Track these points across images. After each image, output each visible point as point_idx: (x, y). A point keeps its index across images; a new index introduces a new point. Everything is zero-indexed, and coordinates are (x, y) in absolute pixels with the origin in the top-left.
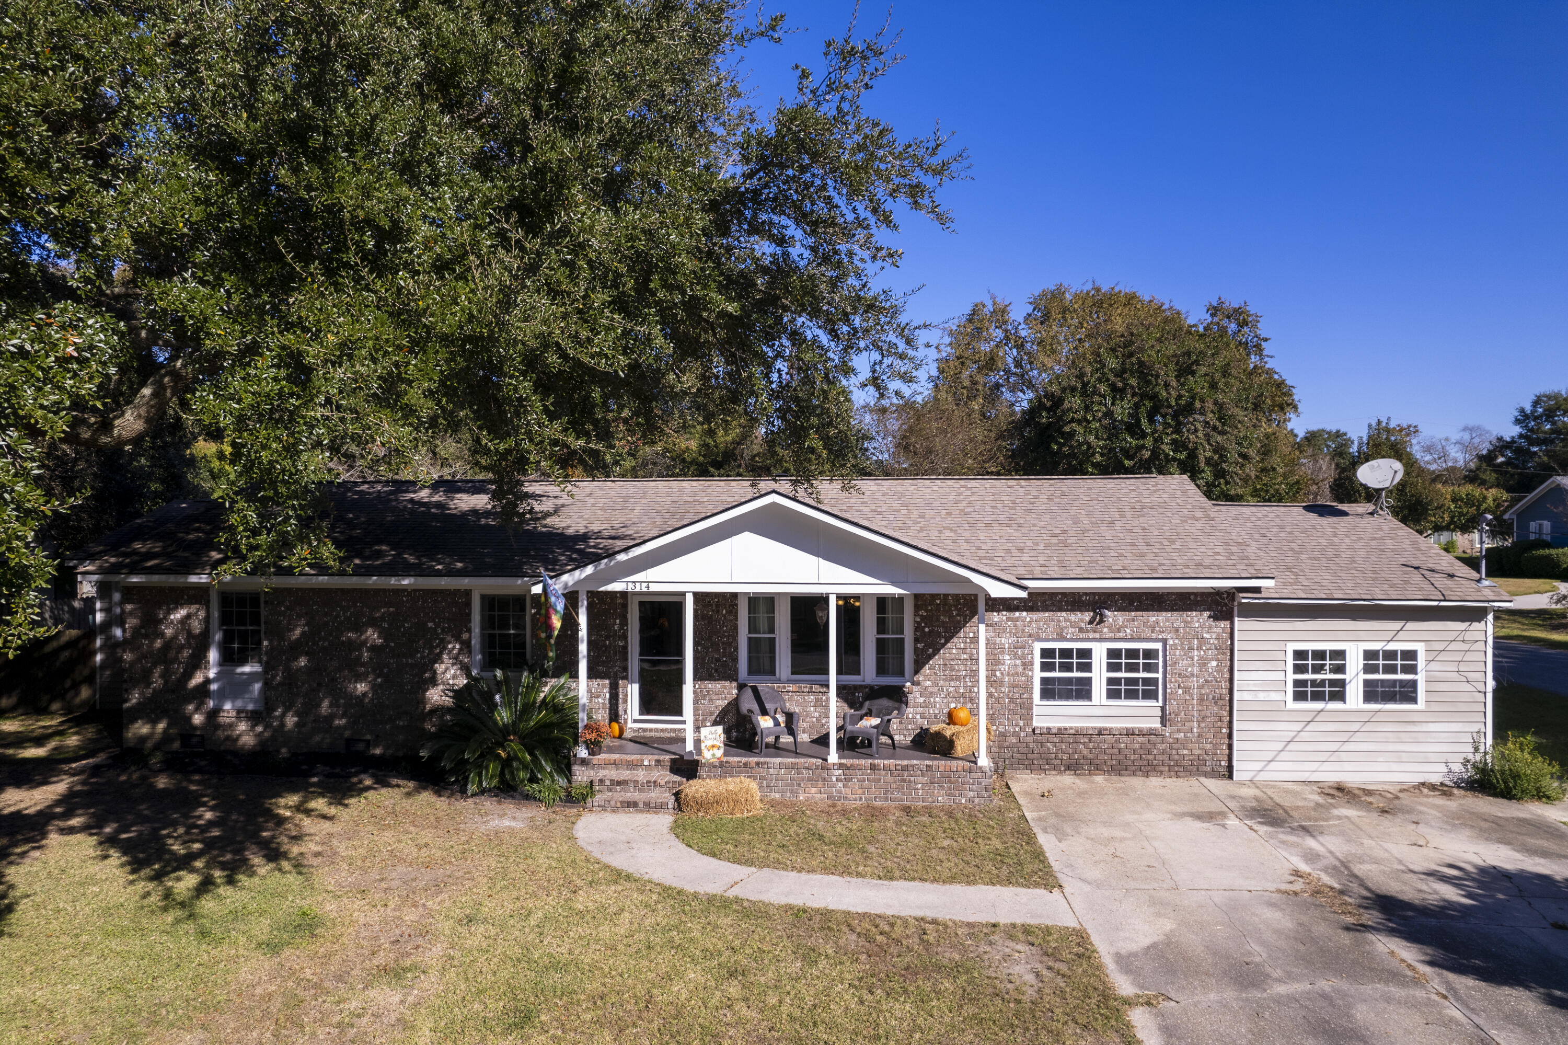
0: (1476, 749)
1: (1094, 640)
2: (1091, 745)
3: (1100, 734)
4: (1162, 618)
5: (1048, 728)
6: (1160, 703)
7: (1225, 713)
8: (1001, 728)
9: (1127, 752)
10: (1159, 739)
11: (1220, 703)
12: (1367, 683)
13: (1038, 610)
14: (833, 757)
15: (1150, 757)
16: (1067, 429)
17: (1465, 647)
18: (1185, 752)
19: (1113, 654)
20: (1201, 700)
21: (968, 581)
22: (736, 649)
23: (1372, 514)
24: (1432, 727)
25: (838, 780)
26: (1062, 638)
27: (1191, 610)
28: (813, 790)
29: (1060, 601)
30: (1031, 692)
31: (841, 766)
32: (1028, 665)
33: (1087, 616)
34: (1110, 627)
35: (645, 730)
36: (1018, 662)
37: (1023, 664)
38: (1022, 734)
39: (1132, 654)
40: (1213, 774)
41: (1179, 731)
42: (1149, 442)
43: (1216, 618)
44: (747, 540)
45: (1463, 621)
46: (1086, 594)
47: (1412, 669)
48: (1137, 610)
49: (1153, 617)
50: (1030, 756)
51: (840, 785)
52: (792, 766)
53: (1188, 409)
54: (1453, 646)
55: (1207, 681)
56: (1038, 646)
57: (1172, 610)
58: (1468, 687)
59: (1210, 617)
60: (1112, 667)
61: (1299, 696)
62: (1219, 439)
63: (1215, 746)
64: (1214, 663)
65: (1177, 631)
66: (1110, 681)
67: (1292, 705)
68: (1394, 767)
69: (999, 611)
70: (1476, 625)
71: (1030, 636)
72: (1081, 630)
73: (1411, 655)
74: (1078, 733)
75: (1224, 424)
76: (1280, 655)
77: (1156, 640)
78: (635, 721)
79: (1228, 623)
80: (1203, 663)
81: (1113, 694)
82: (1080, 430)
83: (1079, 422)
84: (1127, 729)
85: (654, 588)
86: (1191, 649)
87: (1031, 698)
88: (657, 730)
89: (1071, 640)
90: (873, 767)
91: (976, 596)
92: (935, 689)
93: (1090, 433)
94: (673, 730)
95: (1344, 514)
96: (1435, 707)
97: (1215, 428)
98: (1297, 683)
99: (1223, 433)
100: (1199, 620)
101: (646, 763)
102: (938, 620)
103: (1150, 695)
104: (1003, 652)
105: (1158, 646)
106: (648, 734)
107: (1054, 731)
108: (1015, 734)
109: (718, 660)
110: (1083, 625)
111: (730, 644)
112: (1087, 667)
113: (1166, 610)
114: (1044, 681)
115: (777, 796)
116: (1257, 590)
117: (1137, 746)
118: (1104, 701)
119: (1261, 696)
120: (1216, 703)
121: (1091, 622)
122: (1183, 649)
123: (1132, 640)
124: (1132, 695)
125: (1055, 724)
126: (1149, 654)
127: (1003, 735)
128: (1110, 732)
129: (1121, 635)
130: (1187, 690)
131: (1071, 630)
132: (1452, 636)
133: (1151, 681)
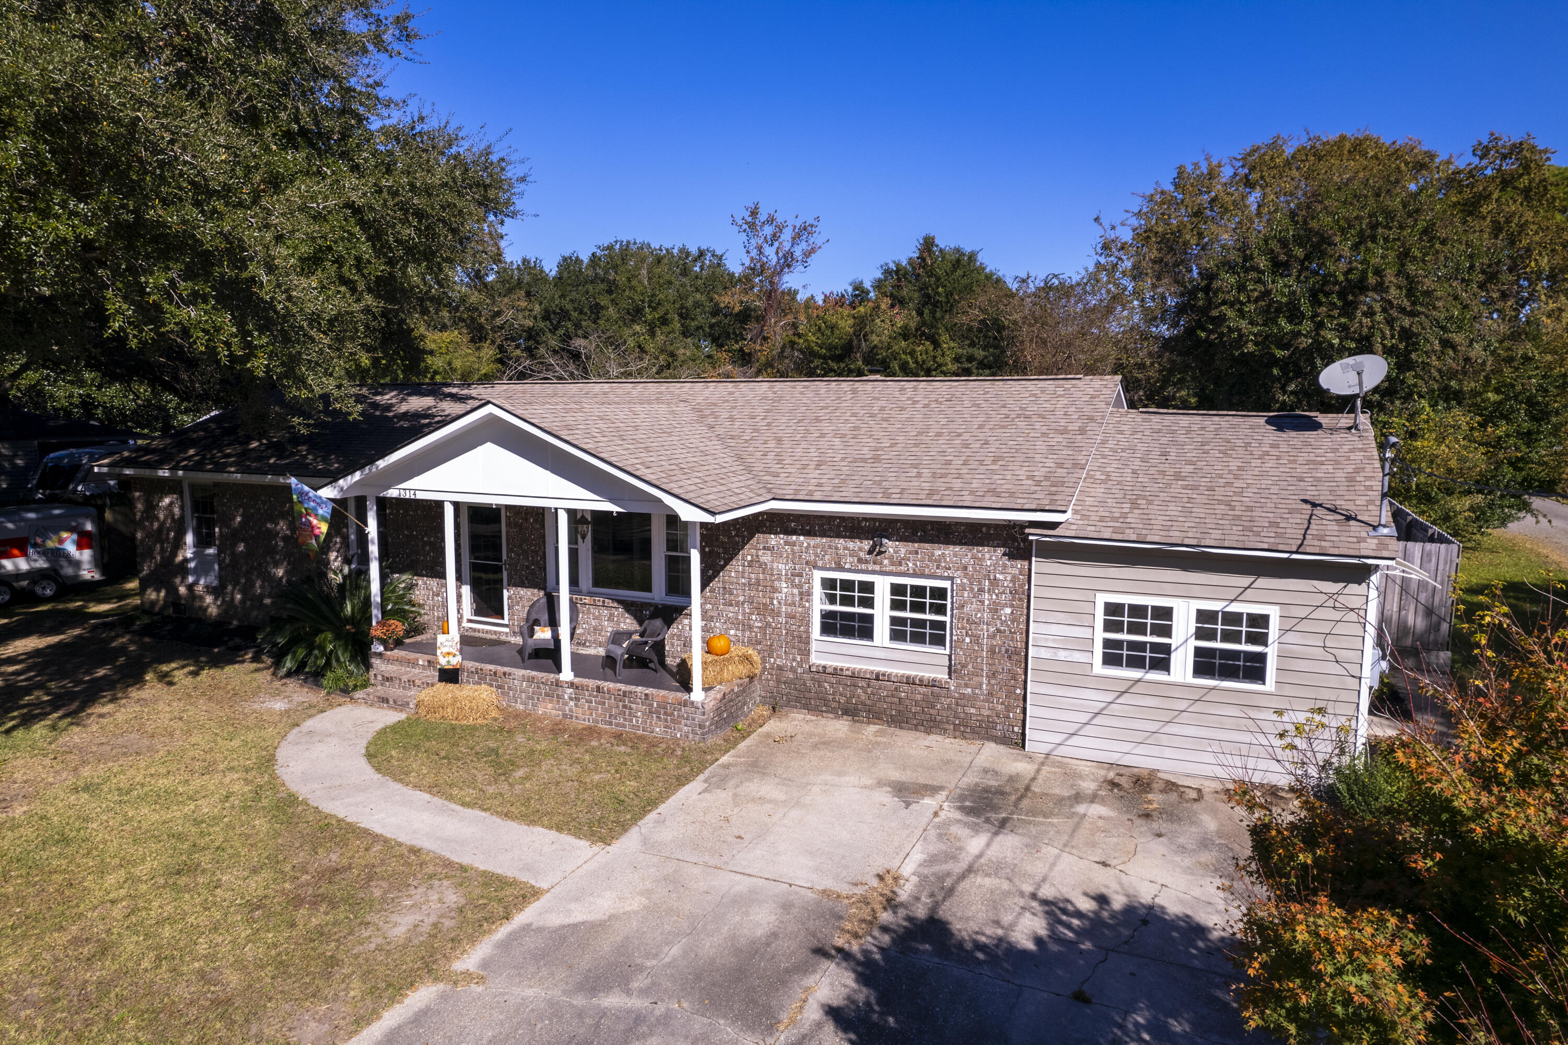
3: (877, 679)
4: (949, 552)
5: (824, 667)
6: (947, 652)
7: (1020, 671)
8: (779, 662)
9: (907, 702)
10: (945, 691)
11: (1015, 657)
12: (1199, 652)
13: (815, 535)
14: (567, 674)
15: (933, 712)
18: (973, 711)
19: (897, 590)
20: (992, 651)
22: (544, 557)
25: (571, 699)
26: (840, 568)
27: (983, 545)
28: (550, 706)
29: (839, 526)
30: (808, 624)
32: (806, 595)
33: (867, 545)
34: (891, 558)
35: (474, 630)
36: (796, 591)
37: (801, 594)
38: (799, 670)
39: (919, 591)
40: (1004, 740)
41: (966, 686)
43: (1012, 556)
45: (1336, 581)
46: (865, 519)
47: (1262, 639)
48: (921, 540)
49: (939, 551)
50: (807, 695)
51: (572, 703)
52: (531, 680)
54: (1319, 614)
55: (998, 631)
56: (818, 575)
57: (961, 544)
60: (897, 605)
61: (1110, 660)
63: (1008, 708)
64: (1008, 610)
65: (965, 568)
66: (894, 621)
67: (1100, 669)
69: (776, 533)
71: (807, 563)
72: (860, 561)
73: (1261, 621)
74: (855, 676)
76: (1087, 608)
77: (942, 578)
78: (470, 621)
79: (1026, 563)
80: (995, 609)
81: (896, 636)
84: (908, 677)
85: (420, 496)
86: (981, 590)
87: (807, 632)
88: (483, 631)
89: (849, 570)
90: (598, 689)
92: (715, 614)
94: (495, 632)
96: (1288, 691)
98: (1107, 643)
100: (991, 556)
101: (421, 663)
102: (717, 539)
103: (938, 640)
104: (779, 579)
105: (946, 584)
106: (477, 634)
107: (829, 670)
108: (793, 670)
109: (528, 567)
110: (862, 554)
111: (536, 552)
112: (869, 603)
113: (954, 544)
114: (826, 615)
116: (1054, 525)
117: (919, 697)
118: (887, 642)
119: (1062, 655)
120: (1009, 658)
121: (870, 552)
122: (972, 590)
123: (914, 575)
124: (918, 638)
125: (832, 663)
126: (940, 593)
127: (780, 668)
128: (888, 678)
129: (905, 569)
130: (976, 639)
131: (849, 559)
132: (1320, 599)
133: (941, 625)
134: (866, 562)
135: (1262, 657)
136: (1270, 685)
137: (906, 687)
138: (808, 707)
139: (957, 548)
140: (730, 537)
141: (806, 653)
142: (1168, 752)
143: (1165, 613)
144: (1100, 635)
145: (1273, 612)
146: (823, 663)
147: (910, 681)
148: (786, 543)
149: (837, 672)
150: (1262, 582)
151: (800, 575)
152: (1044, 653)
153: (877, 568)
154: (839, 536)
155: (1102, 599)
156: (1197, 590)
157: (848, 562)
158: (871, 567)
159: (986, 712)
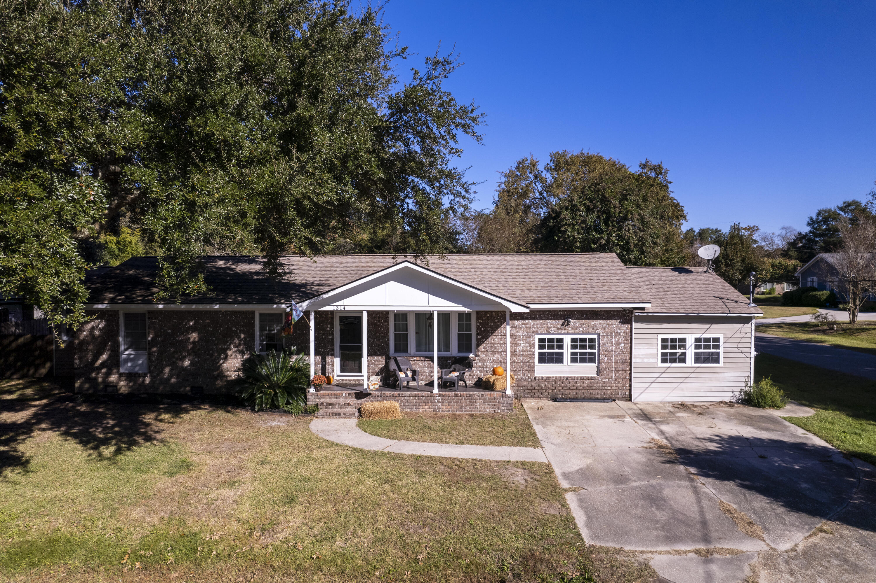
0: (747, 385)
1: (565, 334)
2: (563, 385)
3: (567, 379)
4: (598, 323)
5: (542, 377)
6: (597, 365)
7: (628, 369)
8: (519, 377)
9: (580, 388)
10: (596, 382)
11: (626, 364)
12: (696, 354)
13: (537, 319)
14: (436, 391)
15: (592, 391)
16: (563, 229)
17: (742, 336)
18: (609, 388)
19: (574, 340)
20: (616, 363)
21: (501, 304)
22: (388, 339)
23: (705, 272)
24: (726, 375)
25: (439, 402)
26: (549, 333)
27: (612, 319)
28: (426, 407)
29: (548, 315)
30: (534, 359)
31: (440, 395)
32: (532, 346)
33: (561, 322)
34: (572, 327)
35: (343, 380)
36: (527, 345)
37: (530, 346)
38: (530, 380)
39: (583, 340)
40: (623, 399)
41: (606, 378)
42: (605, 236)
43: (623, 323)
44: (392, 285)
45: (740, 323)
46: (560, 311)
47: (718, 347)
48: (585, 319)
49: (593, 322)
50: (533, 391)
51: (439, 404)
52: (416, 396)
53: (625, 219)
54: (736, 336)
55: (619, 353)
56: (537, 337)
57: (602, 319)
58: (743, 356)
59: (620, 322)
60: (573, 347)
61: (664, 361)
62: (641, 234)
63: (623, 385)
64: (623, 345)
65: (605, 329)
66: (573, 354)
67: (660, 365)
68: (709, 394)
69: (518, 320)
70: (746, 325)
71: (533, 332)
72: (558, 329)
73: (717, 340)
74: (556, 379)
75: (644, 226)
76: (655, 341)
77: (595, 334)
78: (338, 376)
79: (629, 326)
80: (617, 345)
81: (573, 360)
82: (569, 229)
83: (569, 225)
84: (580, 377)
85: (347, 309)
86: (611, 338)
87: (534, 362)
88: (349, 380)
89: (553, 334)
90: (456, 395)
91: (504, 311)
92: (487, 359)
93: (575, 231)
94: (357, 380)
95: (691, 272)
96: (727, 365)
97: (639, 229)
98: (663, 354)
99: (644, 231)
100: (615, 323)
101: (344, 395)
102: (488, 324)
103: (592, 360)
104: (520, 340)
105: (595, 336)
106: (344, 382)
107: (545, 378)
108: (526, 380)
109: (379, 345)
110: (559, 326)
111: (385, 337)
112: (561, 347)
113: (600, 319)
114: (540, 354)
115: (409, 410)
116: (643, 309)
117: (585, 385)
118: (570, 364)
119: (646, 360)
120: (623, 364)
121: (562, 325)
122: (607, 338)
123: (583, 333)
124: (583, 360)
125: (545, 375)
126: (592, 340)
127: (520, 380)
128: (572, 379)
129: (578, 331)
130: (609, 358)
131: (553, 329)
132: (735, 331)
133: (594, 354)
135: (718, 354)
136: (721, 364)
137: (579, 382)
139: (601, 321)
141: (533, 372)
143: (683, 340)
144: (660, 351)
145: (721, 336)
146: (541, 375)
147: (582, 379)
148: (523, 324)
149: (548, 379)
150: (714, 326)
151: (530, 338)
152: (638, 360)
153: (566, 332)
154: (548, 319)
155: (660, 337)
156: (695, 331)
158: (562, 332)
159: (614, 388)
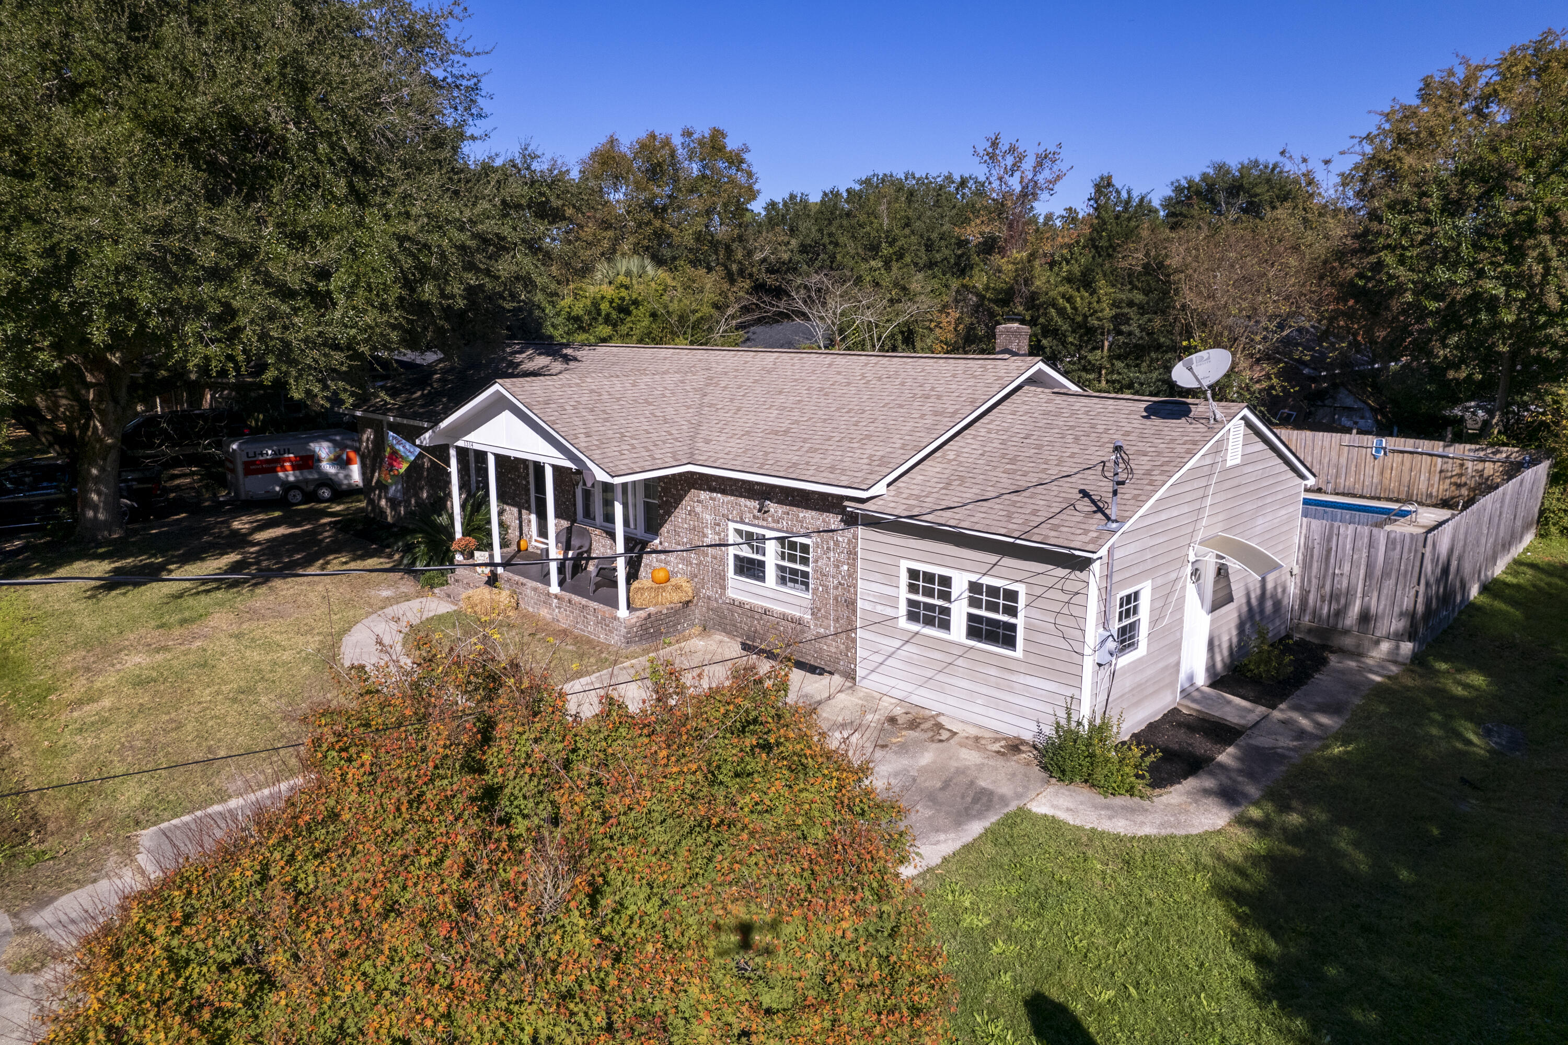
0: (1069, 716)
1: (765, 527)
2: (761, 622)
3: (767, 614)
4: (807, 515)
5: (735, 600)
6: (810, 597)
7: (854, 619)
9: (785, 635)
10: (806, 629)
11: (851, 607)
12: (970, 617)
14: (555, 588)
15: (801, 645)
17: (1065, 597)
18: (825, 647)
20: (836, 601)
21: (585, 464)
22: (574, 497)
24: (1029, 680)
25: (556, 607)
26: (746, 522)
27: (827, 512)
28: (546, 610)
29: (740, 490)
30: (726, 566)
32: (723, 541)
34: (772, 517)
36: (717, 537)
37: (720, 540)
38: (720, 601)
39: (792, 545)
40: (845, 675)
41: (820, 626)
43: (845, 524)
45: (1063, 566)
46: (755, 486)
47: (1013, 612)
48: (790, 504)
49: (799, 513)
50: (724, 621)
51: (557, 610)
55: (840, 584)
56: (732, 526)
57: (816, 510)
58: (1065, 645)
59: (840, 521)
60: (779, 555)
61: (912, 617)
63: (847, 648)
65: (819, 530)
66: (779, 568)
67: (903, 623)
68: (992, 712)
69: (704, 490)
70: (1077, 574)
71: (723, 515)
72: (755, 517)
73: (1012, 595)
74: (754, 610)
76: (895, 571)
77: (807, 536)
79: (853, 531)
80: (837, 565)
81: (780, 580)
84: (785, 615)
85: (475, 447)
86: (829, 549)
87: (728, 571)
89: (751, 525)
96: (1033, 659)
98: (910, 603)
100: (833, 522)
102: (670, 492)
103: (804, 587)
104: (707, 527)
105: (809, 542)
107: (738, 603)
108: (716, 600)
109: (564, 503)
110: (755, 512)
111: (569, 492)
112: (762, 551)
113: (810, 509)
114: (737, 558)
115: (531, 610)
116: (860, 500)
117: (791, 632)
118: (773, 585)
119: (879, 609)
120: (847, 607)
121: (759, 510)
122: (823, 548)
123: (788, 532)
124: (793, 584)
125: (739, 597)
126: (804, 548)
127: (709, 598)
128: (773, 614)
130: (825, 589)
131: (748, 515)
132: (1050, 582)
133: (805, 575)
134: (758, 518)
135: (1013, 627)
136: (1019, 653)
137: (783, 623)
138: (724, 630)
139: (814, 513)
140: (677, 490)
141: (724, 588)
142: (951, 700)
143: (946, 581)
144: (904, 594)
145: (1021, 588)
146: (734, 596)
147: (784, 617)
148: (711, 498)
149: (741, 605)
150: (1007, 561)
151: (719, 525)
152: (868, 606)
153: (765, 524)
154: (741, 496)
155: (905, 565)
156: (968, 565)
157: (748, 517)
158: (761, 523)
159: (834, 650)
